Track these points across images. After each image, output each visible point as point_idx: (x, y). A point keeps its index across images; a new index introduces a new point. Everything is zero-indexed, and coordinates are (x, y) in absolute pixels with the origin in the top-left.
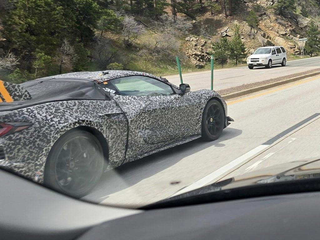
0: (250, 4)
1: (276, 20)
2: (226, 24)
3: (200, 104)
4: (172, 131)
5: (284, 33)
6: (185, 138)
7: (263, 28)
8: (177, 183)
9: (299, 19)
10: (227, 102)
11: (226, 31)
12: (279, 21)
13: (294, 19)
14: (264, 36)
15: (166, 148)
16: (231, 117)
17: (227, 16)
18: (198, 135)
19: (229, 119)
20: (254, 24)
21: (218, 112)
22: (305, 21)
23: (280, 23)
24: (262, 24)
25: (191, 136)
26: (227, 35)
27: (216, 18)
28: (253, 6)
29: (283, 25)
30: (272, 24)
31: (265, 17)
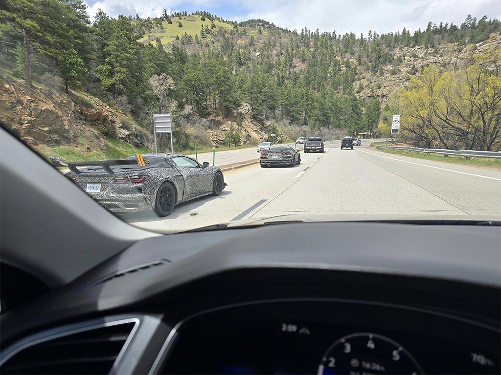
0: (235, 111)
1: (252, 122)
2: (224, 123)
3: (212, 174)
4: (200, 188)
5: (256, 130)
6: (205, 193)
7: (244, 126)
8: (195, 214)
9: (264, 122)
10: (224, 173)
11: (224, 127)
12: (253, 122)
13: (261, 121)
14: (245, 131)
15: (198, 197)
16: (227, 183)
17: (223, 118)
18: (211, 192)
19: (225, 184)
20: (240, 124)
21: (220, 180)
22: (268, 123)
23: (254, 124)
24: (244, 124)
25: (208, 192)
26: (225, 130)
27: (217, 119)
28: (237, 112)
29: (255, 125)
30: (249, 124)
31: (244, 120)
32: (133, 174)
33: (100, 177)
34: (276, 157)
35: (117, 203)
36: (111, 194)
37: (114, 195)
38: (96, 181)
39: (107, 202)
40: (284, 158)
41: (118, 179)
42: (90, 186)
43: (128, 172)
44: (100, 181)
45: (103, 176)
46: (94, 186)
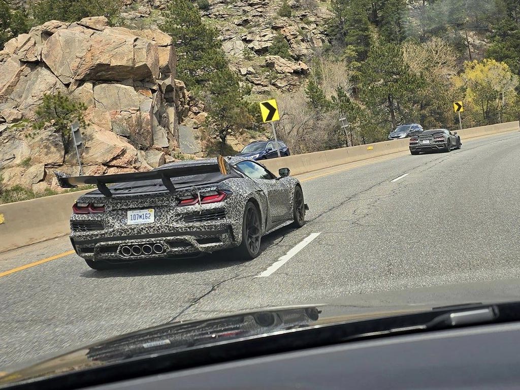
18: (291, 220)
19: (306, 207)
32: (209, 189)
33: (154, 198)
34: (428, 142)
35: (187, 237)
36: (175, 223)
37: (181, 225)
38: (146, 205)
39: (168, 238)
40: (436, 142)
41: (184, 198)
42: (133, 214)
43: (199, 187)
44: (153, 205)
45: (158, 196)
46: (140, 214)
